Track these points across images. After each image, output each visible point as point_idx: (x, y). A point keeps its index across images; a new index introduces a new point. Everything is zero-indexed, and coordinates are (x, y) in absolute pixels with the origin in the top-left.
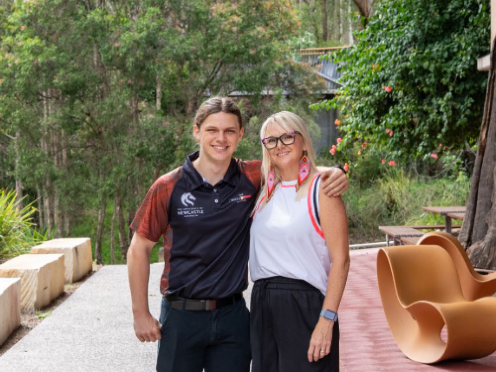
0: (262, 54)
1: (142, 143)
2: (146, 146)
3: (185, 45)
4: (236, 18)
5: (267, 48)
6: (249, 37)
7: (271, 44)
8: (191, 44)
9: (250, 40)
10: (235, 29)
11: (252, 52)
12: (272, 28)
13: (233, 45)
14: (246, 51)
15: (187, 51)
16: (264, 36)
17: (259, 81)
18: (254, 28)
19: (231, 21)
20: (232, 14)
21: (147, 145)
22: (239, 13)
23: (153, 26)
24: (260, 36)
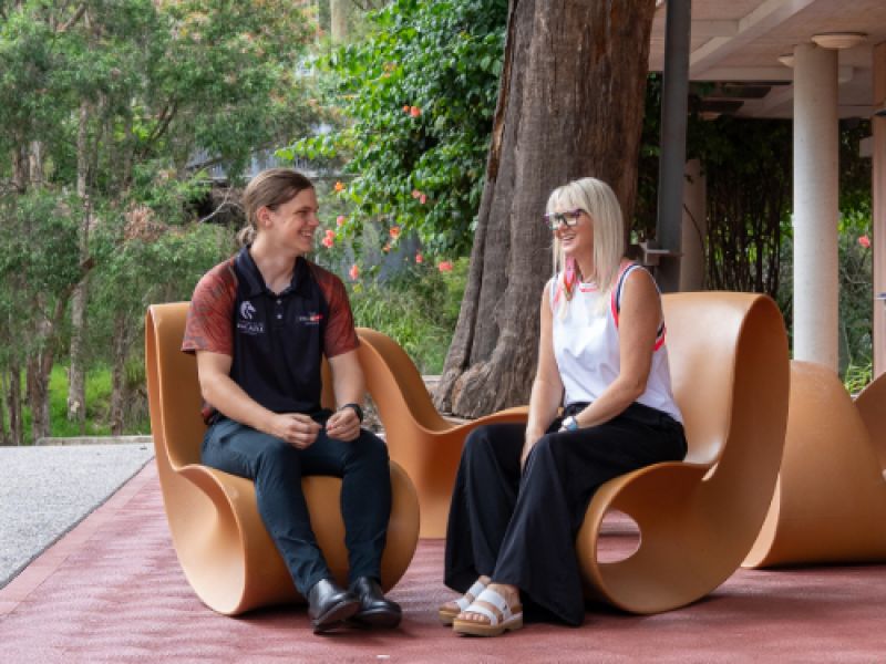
0: (248, 84)
1: (19, 245)
2: (25, 251)
3: (99, 66)
4: (199, 17)
5: (257, 73)
6: (224, 52)
7: (265, 67)
8: (113, 65)
9: (226, 57)
10: (197, 36)
11: (228, 79)
12: (267, 37)
13: (193, 66)
14: (217, 78)
15: (102, 76)
16: (252, 50)
17: (243, 134)
18: (234, 35)
19: (191, 21)
20: (192, 10)
21: (28, 249)
22: (206, 8)
23: (37, 29)
24: (244, 51)
